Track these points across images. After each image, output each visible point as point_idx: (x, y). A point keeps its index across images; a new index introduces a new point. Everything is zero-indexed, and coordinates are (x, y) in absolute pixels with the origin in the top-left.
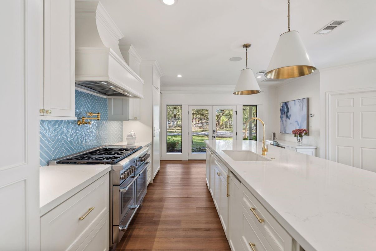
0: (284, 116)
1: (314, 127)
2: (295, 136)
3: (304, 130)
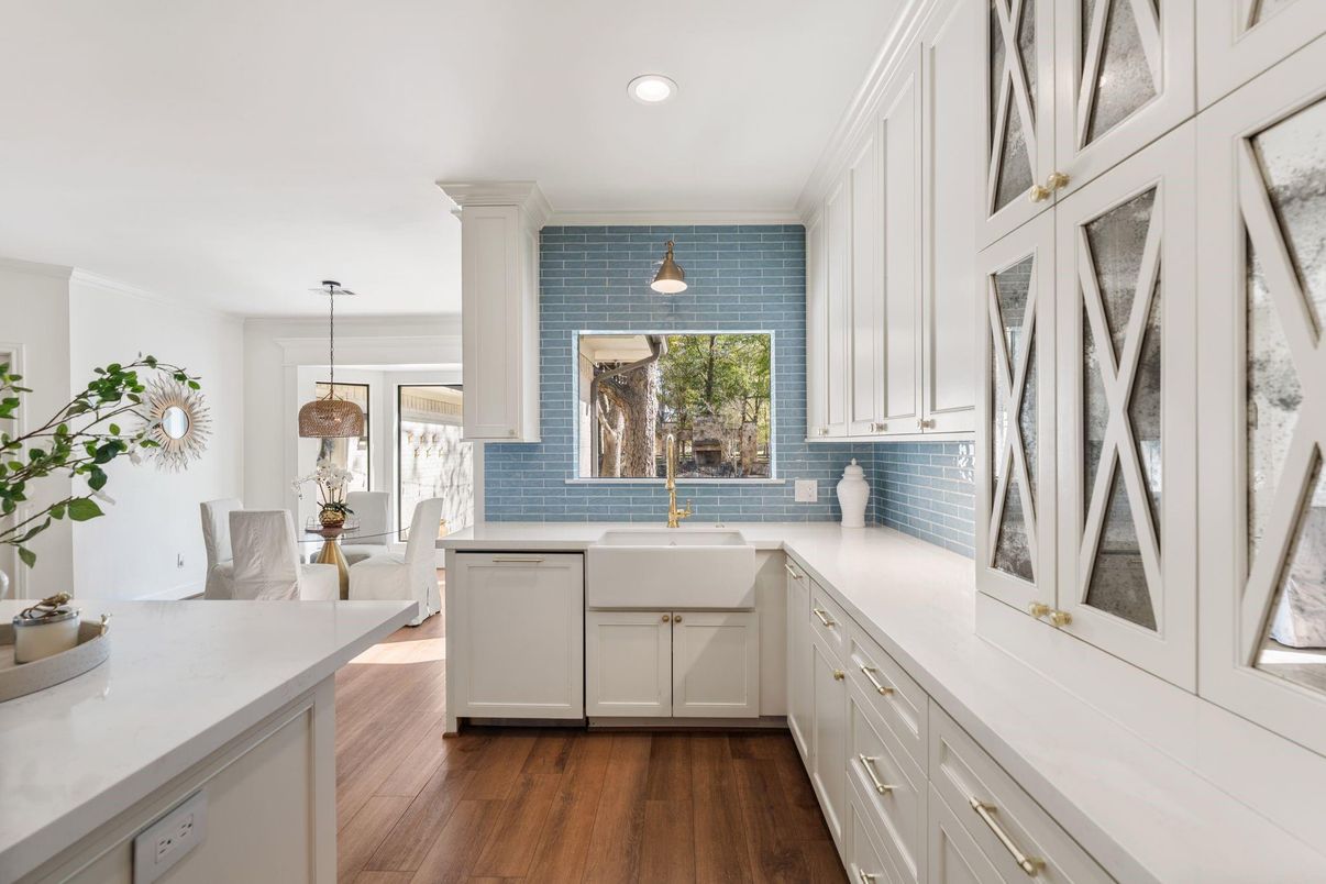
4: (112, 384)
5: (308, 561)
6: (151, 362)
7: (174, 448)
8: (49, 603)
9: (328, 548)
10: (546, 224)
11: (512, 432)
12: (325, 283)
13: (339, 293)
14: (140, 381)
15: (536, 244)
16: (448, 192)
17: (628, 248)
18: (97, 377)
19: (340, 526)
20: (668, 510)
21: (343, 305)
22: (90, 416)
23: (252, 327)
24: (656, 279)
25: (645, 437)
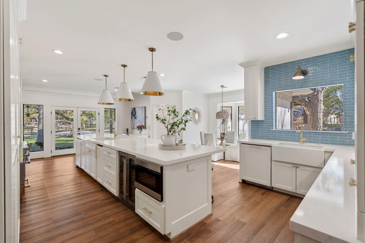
0: (133, 117)
1: (148, 125)
2: (138, 130)
3: (143, 126)
4: (187, 113)
5: (218, 145)
6: (191, 109)
7: (196, 121)
8: (181, 141)
9: (222, 143)
10: (266, 66)
11: (255, 118)
12: (221, 86)
13: (224, 88)
14: (190, 112)
15: (263, 72)
16: (241, 66)
17: (289, 68)
18: (185, 112)
19: (224, 138)
20: (300, 138)
21: (225, 90)
22: (185, 117)
23: (209, 96)
24: (294, 77)
25: (317, 118)
